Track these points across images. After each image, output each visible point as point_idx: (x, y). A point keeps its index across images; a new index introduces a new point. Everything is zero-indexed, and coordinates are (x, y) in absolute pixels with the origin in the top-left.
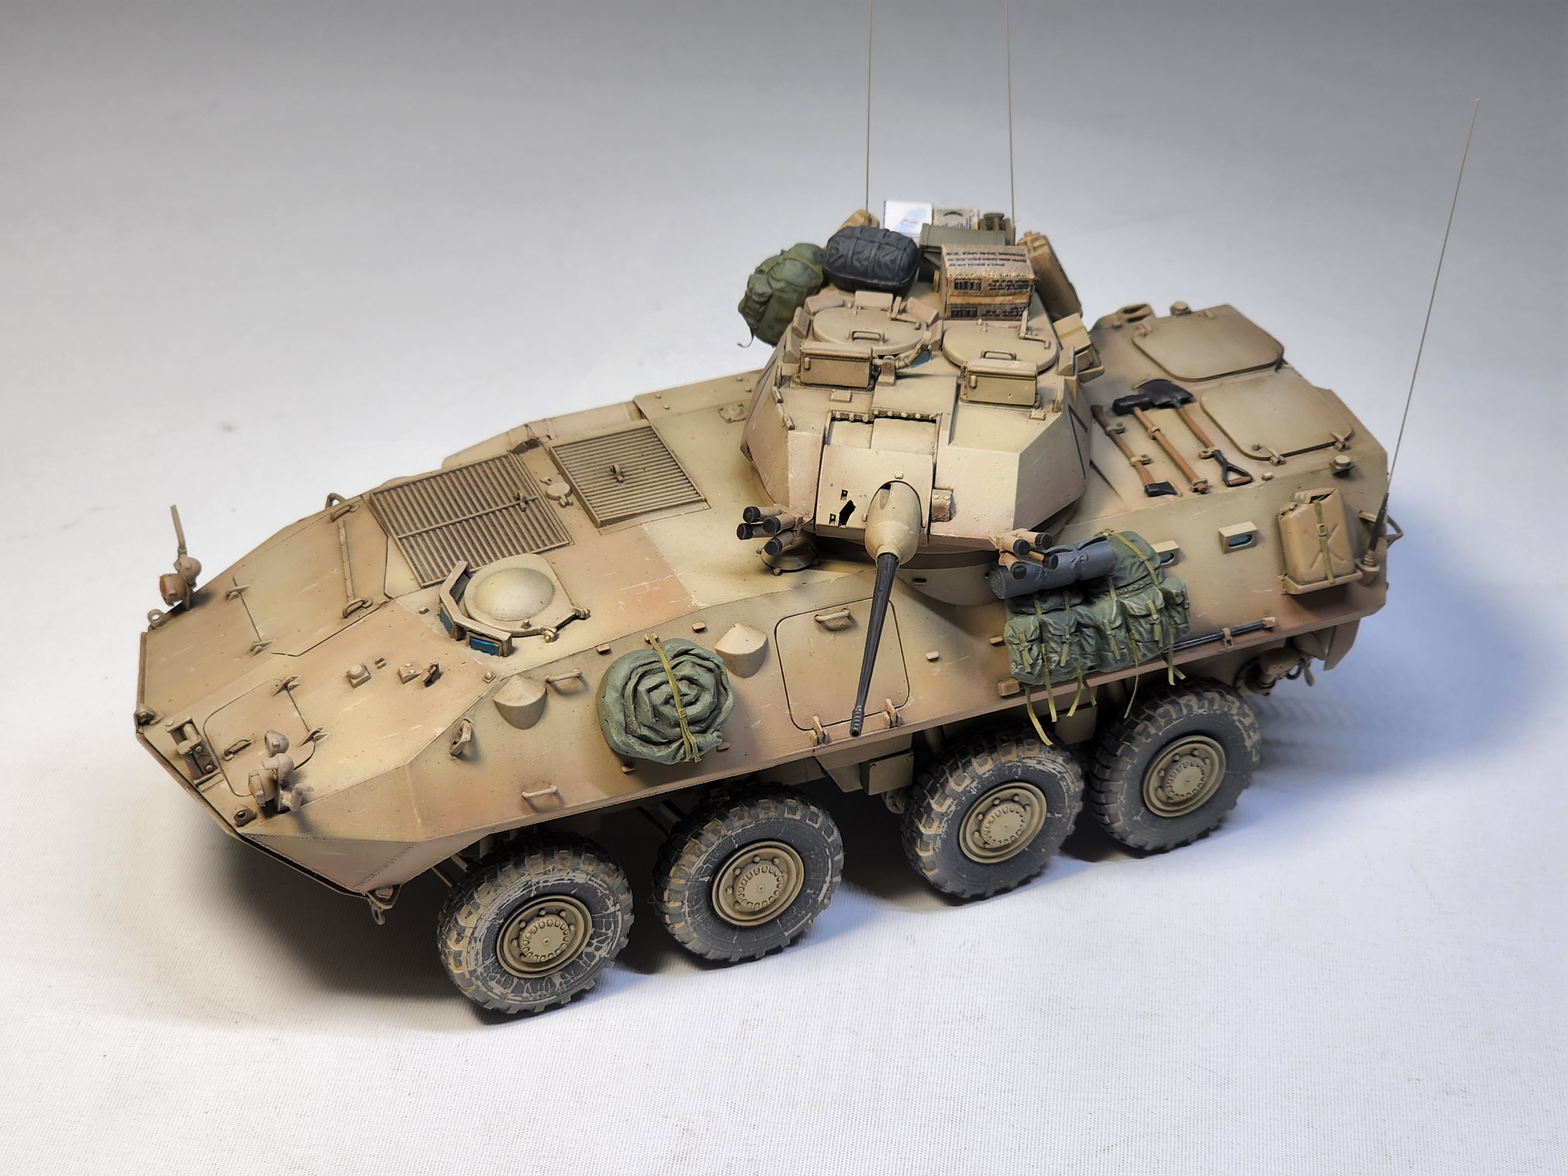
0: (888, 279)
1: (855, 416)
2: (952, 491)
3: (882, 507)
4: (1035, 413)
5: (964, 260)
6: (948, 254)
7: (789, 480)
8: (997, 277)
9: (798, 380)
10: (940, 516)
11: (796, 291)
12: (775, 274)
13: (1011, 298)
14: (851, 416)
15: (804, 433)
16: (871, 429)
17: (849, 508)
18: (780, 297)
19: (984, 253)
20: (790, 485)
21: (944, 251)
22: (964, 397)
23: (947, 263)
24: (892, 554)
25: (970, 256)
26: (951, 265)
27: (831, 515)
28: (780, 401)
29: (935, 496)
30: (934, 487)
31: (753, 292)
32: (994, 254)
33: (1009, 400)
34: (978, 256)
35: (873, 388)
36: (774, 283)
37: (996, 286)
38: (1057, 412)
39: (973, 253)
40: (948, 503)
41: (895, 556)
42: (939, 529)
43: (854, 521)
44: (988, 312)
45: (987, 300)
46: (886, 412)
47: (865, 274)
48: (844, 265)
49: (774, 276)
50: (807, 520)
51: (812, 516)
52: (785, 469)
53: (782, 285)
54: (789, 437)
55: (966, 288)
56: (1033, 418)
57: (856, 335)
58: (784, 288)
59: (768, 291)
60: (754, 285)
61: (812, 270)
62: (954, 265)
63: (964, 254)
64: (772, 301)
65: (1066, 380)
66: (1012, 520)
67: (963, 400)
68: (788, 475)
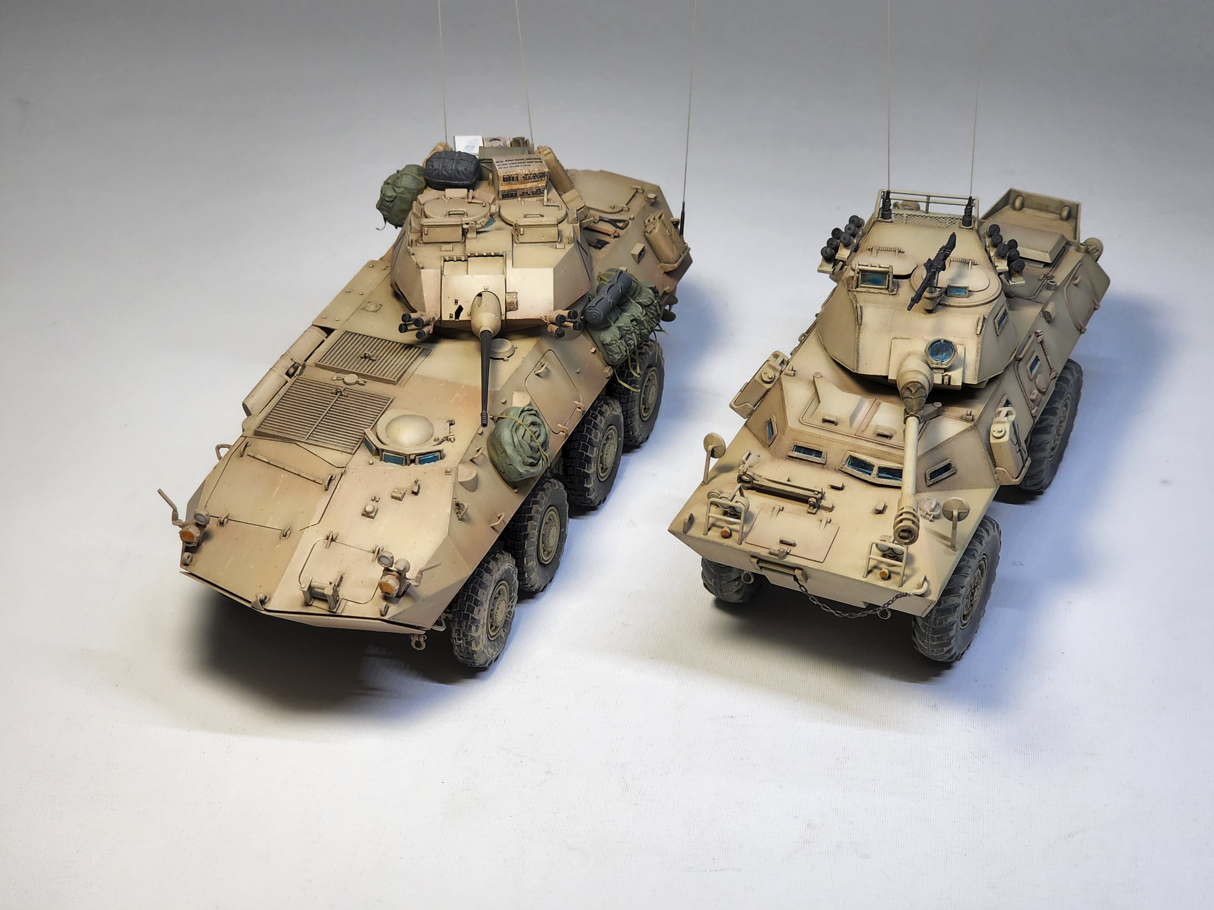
0: (464, 180)
1: (457, 258)
2: (517, 293)
3: (479, 306)
4: (558, 246)
5: (507, 164)
6: (497, 162)
7: (425, 297)
8: (527, 172)
9: (421, 242)
10: (512, 308)
11: (410, 192)
12: (397, 184)
13: (536, 183)
14: (455, 259)
15: (430, 270)
16: (466, 264)
17: (460, 309)
18: (401, 197)
19: (517, 160)
21: (494, 161)
22: (517, 241)
23: (497, 167)
24: (488, 331)
25: (510, 162)
26: (499, 168)
27: (450, 314)
28: (413, 254)
29: (507, 297)
30: (506, 292)
31: (385, 195)
32: (523, 159)
33: (543, 240)
34: (514, 162)
35: (465, 242)
36: (396, 189)
37: (527, 178)
38: (571, 244)
39: (511, 160)
40: (516, 300)
41: (489, 331)
42: (511, 316)
43: (463, 316)
44: (523, 193)
45: (522, 186)
46: (474, 254)
47: (450, 178)
48: (438, 174)
49: (397, 185)
50: (436, 319)
51: (439, 316)
52: (421, 291)
53: (402, 189)
54: (422, 273)
55: (510, 180)
56: (558, 248)
57: (450, 213)
58: (403, 191)
59: (394, 194)
60: (385, 191)
61: (419, 180)
62: (502, 168)
63: (506, 161)
64: (396, 200)
65: (573, 226)
66: (553, 306)
67: (516, 243)
68: (423, 295)
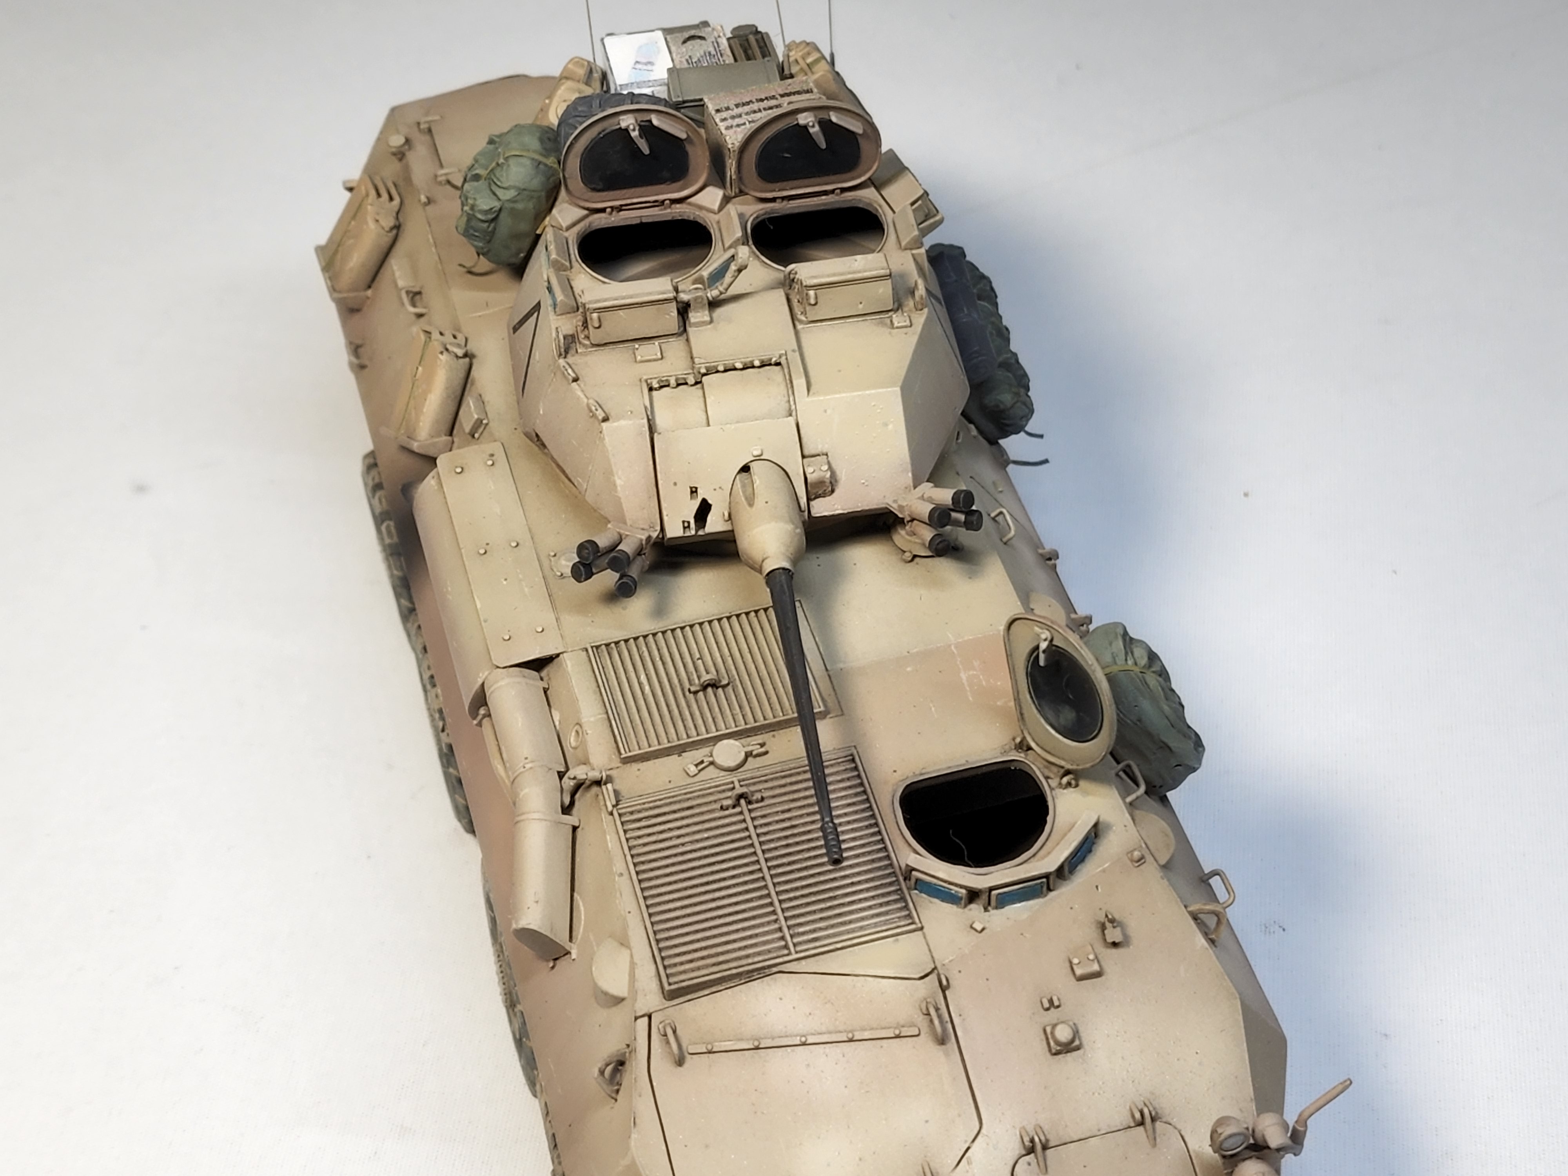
1: (677, 380)
2: (827, 455)
4: (898, 319)
5: (740, 116)
7: (619, 488)
9: (587, 342)
10: (820, 492)
11: (532, 197)
12: (498, 179)
15: (623, 423)
16: (700, 392)
17: (704, 509)
18: (512, 209)
20: (620, 494)
22: (803, 318)
24: (784, 569)
25: (746, 109)
27: (684, 522)
28: (576, 380)
29: (809, 470)
30: (803, 457)
31: (476, 209)
32: (773, 97)
33: (861, 309)
34: (755, 106)
35: (685, 330)
36: (499, 192)
38: (921, 310)
39: (748, 103)
40: (828, 475)
41: (788, 569)
42: (822, 508)
43: (715, 524)
46: (716, 367)
49: (499, 183)
50: (654, 535)
51: (658, 528)
53: (511, 193)
54: (604, 432)
56: (897, 328)
58: (515, 196)
59: (497, 204)
60: (475, 199)
62: (732, 127)
63: (737, 106)
64: (502, 216)
65: (913, 255)
66: (910, 475)
67: (801, 322)
68: (614, 481)
